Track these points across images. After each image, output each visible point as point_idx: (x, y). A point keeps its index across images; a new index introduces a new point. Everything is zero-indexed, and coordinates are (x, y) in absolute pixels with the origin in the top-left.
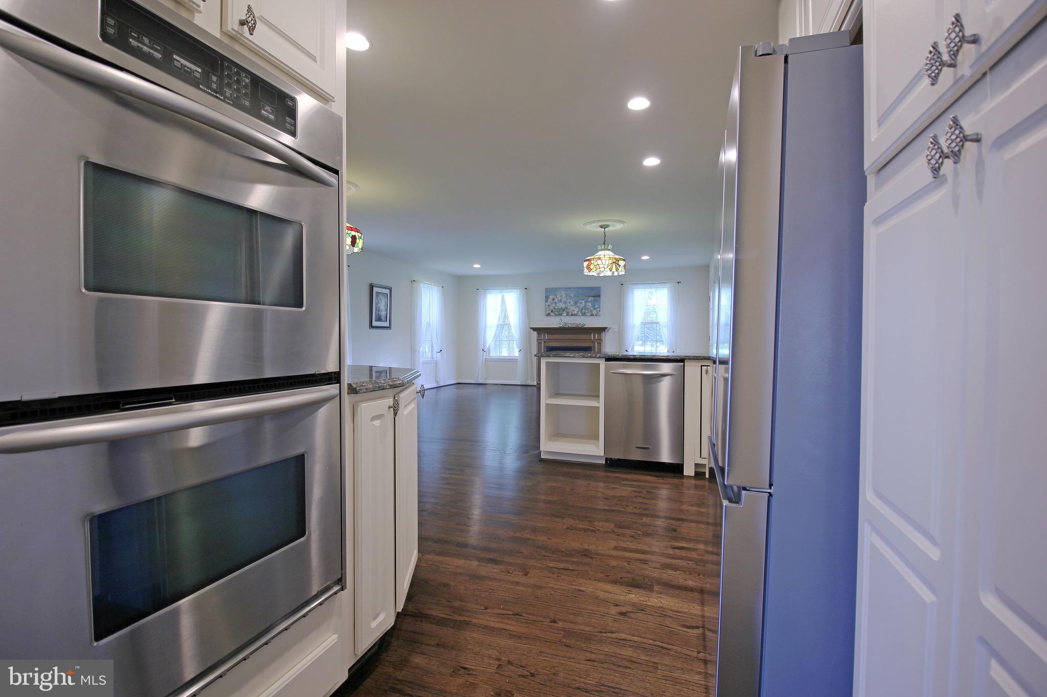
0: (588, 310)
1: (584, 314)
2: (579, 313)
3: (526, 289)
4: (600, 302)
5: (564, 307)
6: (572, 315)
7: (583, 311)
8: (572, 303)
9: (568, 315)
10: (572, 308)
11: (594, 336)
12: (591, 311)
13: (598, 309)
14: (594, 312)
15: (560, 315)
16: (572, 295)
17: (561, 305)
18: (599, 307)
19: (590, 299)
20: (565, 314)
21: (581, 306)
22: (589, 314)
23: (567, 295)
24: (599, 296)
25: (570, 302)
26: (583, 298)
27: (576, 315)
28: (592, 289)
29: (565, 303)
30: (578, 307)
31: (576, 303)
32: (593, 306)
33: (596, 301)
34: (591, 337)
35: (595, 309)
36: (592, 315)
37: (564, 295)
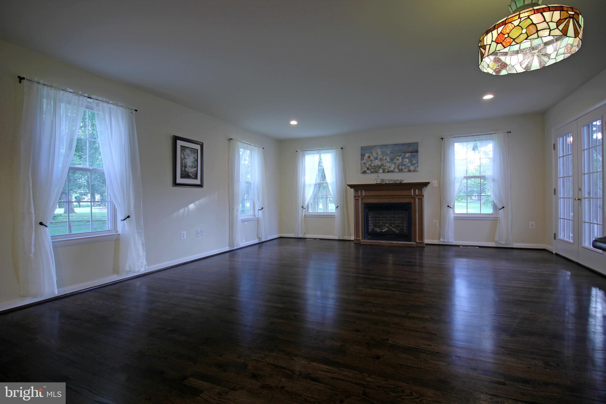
0: (405, 166)
1: (401, 171)
2: (396, 170)
3: (342, 148)
4: (418, 158)
5: (380, 164)
6: (388, 172)
7: (400, 167)
8: (388, 160)
9: (384, 172)
10: (388, 165)
11: (415, 191)
12: (409, 167)
13: (416, 165)
14: (412, 168)
15: (376, 172)
16: (389, 152)
17: (377, 163)
18: (417, 162)
19: (408, 155)
20: (381, 171)
21: (398, 162)
22: (407, 170)
23: (383, 152)
24: (417, 152)
25: (386, 159)
26: (400, 154)
27: (392, 171)
28: (409, 145)
29: (381, 160)
30: (395, 164)
31: (392, 160)
32: (411, 162)
33: (414, 156)
34: (411, 193)
35: (412, 164)
36: (410, 171)
37: (380, 153)
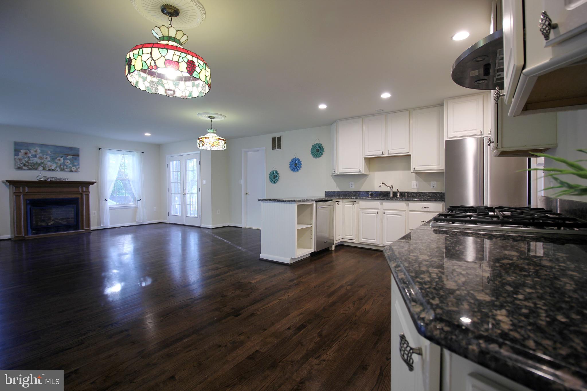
0: (67, 166)
1: (63, 170)
2: (58, 169)
4: (79, 161)
5: (39, 161)
6: (49, 170)
7: (62, 167)
8: (49, 159)
9: (44, 169)
10: (49, 163)
11: (82, 188)
12: (70, 167)
13: (78, 167)
14: (74, 169)
15: (36, 169)
16: (49, 152)
17: (36, 160)
18: (79, 164)
19: (69, 157)
20: (41, 168)
21: (59, 162)
22: (69, 170)
23: (42, 151)
24: (78, 156)
25: (46, 158)
26: (62, 156)
27: (53, 170)
28: (71, 149)
29: (41, 158)
30: (57, 163)
31: (53, 160)
32: (73, 163)
33: (75, 159)
34: (79, 189)
35: (74, 166)
36: (71, 171)
37: (39, 151)
